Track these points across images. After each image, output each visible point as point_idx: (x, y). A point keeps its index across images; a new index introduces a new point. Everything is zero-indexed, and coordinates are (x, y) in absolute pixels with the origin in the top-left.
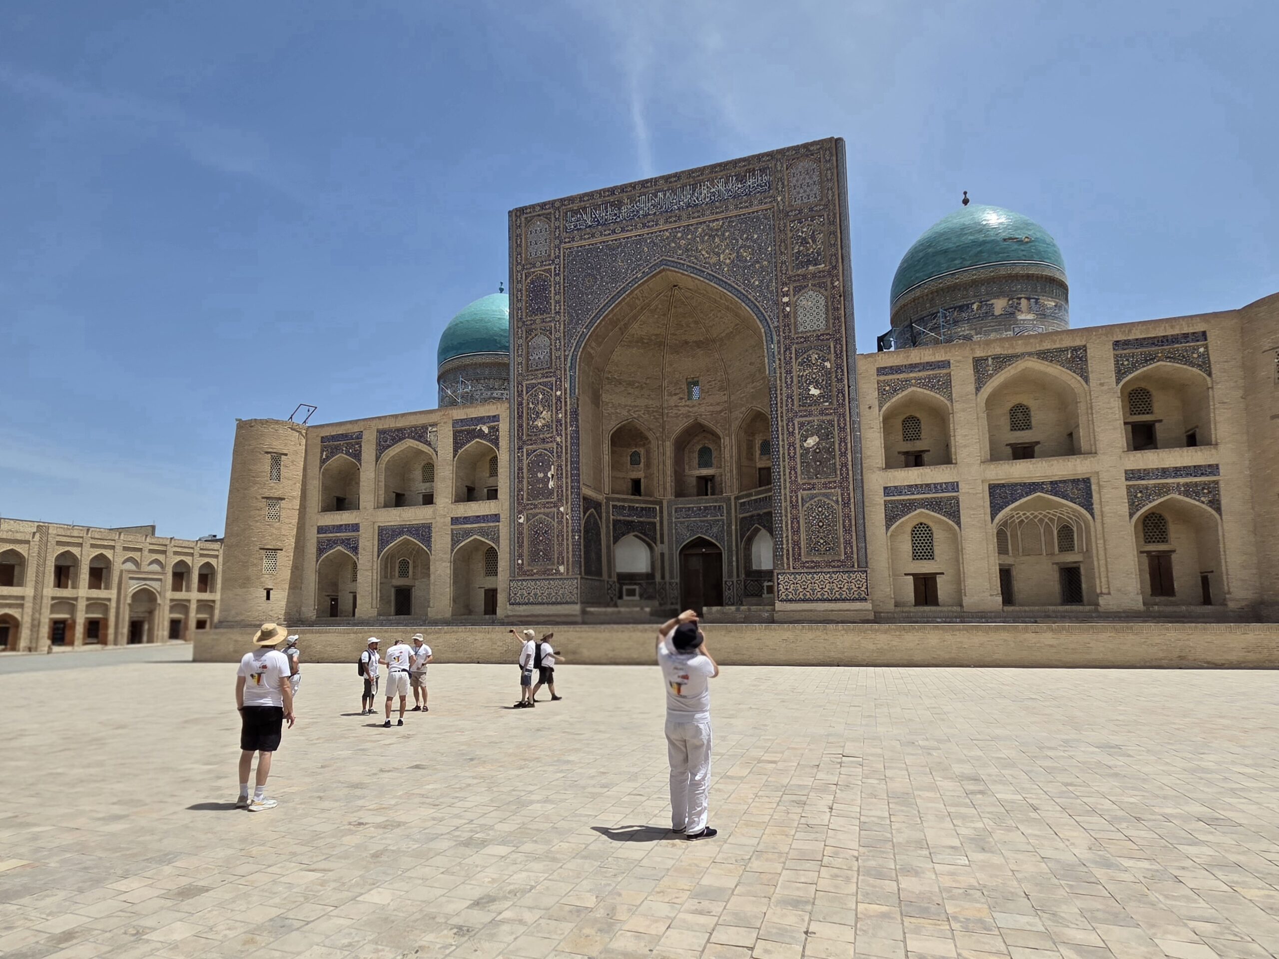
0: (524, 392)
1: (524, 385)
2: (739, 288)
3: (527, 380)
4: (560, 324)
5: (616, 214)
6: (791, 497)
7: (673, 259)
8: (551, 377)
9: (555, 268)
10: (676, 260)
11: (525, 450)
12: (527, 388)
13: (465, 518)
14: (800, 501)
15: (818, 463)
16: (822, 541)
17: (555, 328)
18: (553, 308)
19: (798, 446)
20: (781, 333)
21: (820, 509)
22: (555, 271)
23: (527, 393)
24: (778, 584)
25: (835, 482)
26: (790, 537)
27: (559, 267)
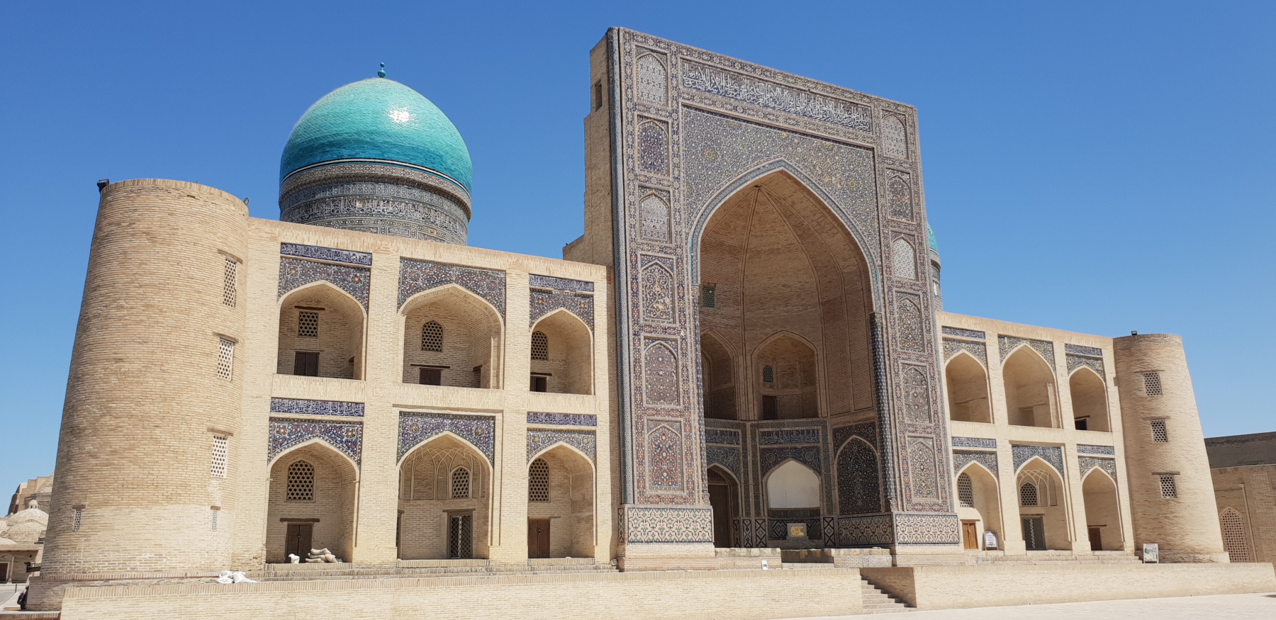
0: (639, 265)
1: (639, 256)
2: (849, 217)
3: (642, 250)
4: (679, 192)
5: (736, 91)
6: (900, 437)
7: (791, 164)
8: (671, 254)
9: (673, 123)
10: (794, 166)
11: (642, 338)
12: (642, 260)
13: (548, 415)
14: (907, 442)
15: (916, 407)
16: (924, 484)
17: (674, 196)
18: (671, 170)
19: (902, 387)
20: (884, 273)
21: (921, 453)
22: (673, 127)
23: (642, 266)
24: (897, 526)
25: (930, 427)
26: (902, 478)
27: (678, 125)
